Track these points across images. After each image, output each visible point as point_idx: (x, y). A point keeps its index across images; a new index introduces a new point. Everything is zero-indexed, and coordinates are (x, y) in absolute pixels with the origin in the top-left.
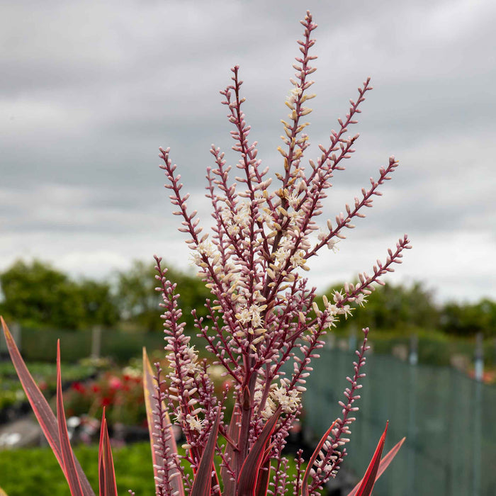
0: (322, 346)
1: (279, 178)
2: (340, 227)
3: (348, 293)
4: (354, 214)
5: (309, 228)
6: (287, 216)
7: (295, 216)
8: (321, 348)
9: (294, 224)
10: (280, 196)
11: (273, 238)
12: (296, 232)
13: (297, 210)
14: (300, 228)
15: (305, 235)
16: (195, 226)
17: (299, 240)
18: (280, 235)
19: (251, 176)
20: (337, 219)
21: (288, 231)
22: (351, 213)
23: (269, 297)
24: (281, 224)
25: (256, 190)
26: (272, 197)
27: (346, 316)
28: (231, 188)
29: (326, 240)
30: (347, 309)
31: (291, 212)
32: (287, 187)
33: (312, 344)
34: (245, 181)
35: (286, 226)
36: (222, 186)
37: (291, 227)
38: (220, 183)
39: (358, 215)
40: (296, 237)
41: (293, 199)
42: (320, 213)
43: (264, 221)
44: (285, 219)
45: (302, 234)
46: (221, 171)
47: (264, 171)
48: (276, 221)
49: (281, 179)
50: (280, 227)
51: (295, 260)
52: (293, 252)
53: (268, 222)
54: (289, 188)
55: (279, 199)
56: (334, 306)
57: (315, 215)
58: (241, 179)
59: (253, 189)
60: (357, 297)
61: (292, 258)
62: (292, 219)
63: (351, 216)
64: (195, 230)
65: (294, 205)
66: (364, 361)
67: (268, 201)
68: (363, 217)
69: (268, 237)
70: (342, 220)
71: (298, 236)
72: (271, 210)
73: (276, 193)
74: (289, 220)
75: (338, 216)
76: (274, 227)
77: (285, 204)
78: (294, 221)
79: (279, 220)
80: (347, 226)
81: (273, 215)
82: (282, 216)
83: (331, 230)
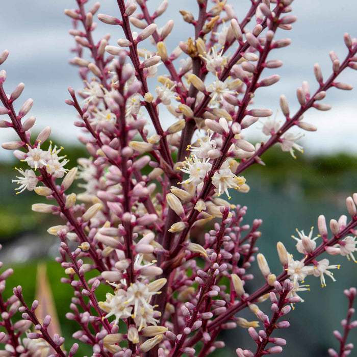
0: (280, 349)
1: (186, 20)
2: (303, 109)
3: (325, 236)
4: (330, 84)
5: (250, 113)
6: (204, 91)
7: (219, 91)
8: (278, 353)
9: (217, 106)
10: (190, 53)
11: (180, 133)
12: (225, 124)
13: (223, 78)
14: (232, 113)
15: (243, 127)
16: (23, 114)
17: (229, 138)
18: (191, 126)
19: (127, 10)
20: (299, 95)
21: (207, 121)
22: (325, 81)
23: (173, 248)
24: (192, 106)
25: (140, 39)
26: (174, 57)
27: (323, 279)
28: (99, 43)
29: (279, 134)
30: (323, 266)
31: (211, 82)
32: (202, 35)
33: (260, 344)
34: (116, 22)
35: (201, 111)
36: (85, 40)
37: (211, 111)
38: (81, 35)
39: (338, 86)
40: (224, 133)
41: (215, 59)
42: (275, 81)
43: (159, 101)
44: (201, 96)
45: (236, 127)
46: (81, 11)
47: (159, 9)
48: (183, 100)
49: (190, 21)
50: (190, 112)
51: (222, 180)
52: (217, 164)
53: (167, 102)
54: (208, 37)
55: (189, 59)
56: (300, 264)
57: (263, 84)
58: (110, 17)
59: (135, 38)
60: (343, 244)
61: (216, 178)
62: (214, 96)
63: (324, 87)
64: (23, 121)
65: (217, 69)
66: (348, 349)
67: (168, 63)
68: (348, 89)
69: (168, 133)
70: (308, 95)
71: (227, 130)
72: (173, 79)
73: (182, 48)
74: (208, 98)
75: (301, 89)
76: (178, 112)
77: (200, 68)
78: (218, 99)
79: (189, 99)
80: (318, 107)
81: (177, 89)
82: (194, 91)
83: (287, 115)
